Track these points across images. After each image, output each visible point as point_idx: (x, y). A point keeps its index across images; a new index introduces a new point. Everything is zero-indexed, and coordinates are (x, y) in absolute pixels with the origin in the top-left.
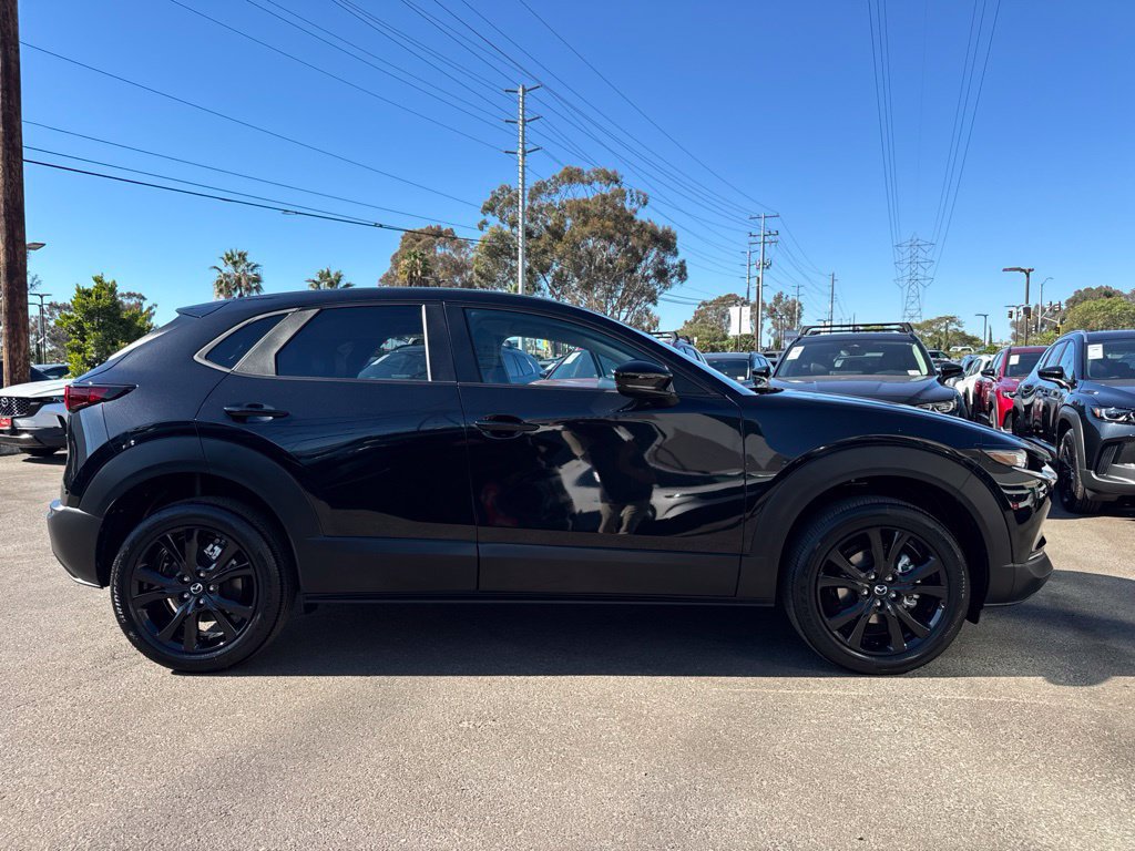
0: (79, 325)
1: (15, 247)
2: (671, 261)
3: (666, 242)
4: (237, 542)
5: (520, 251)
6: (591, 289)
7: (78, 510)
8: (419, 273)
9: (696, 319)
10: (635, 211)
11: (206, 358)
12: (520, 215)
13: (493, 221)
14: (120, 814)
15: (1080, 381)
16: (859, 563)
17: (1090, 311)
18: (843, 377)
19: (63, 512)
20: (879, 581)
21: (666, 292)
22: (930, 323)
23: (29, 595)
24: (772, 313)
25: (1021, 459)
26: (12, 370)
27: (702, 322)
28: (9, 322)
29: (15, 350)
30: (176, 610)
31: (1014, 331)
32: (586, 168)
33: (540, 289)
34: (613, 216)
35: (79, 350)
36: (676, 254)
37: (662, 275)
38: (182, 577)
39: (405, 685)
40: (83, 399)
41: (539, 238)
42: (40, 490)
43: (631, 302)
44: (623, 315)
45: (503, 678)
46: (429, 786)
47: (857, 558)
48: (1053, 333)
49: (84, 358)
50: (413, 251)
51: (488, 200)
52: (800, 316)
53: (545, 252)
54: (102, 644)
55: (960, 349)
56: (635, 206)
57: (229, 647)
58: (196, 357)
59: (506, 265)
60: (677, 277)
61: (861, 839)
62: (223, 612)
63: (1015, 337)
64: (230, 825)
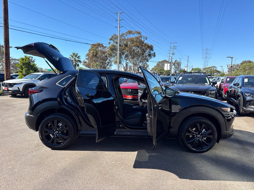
0: (21, 66)
1: (7, 49)
2: (152, 52)
3: (151, 48)
4: (65, 123)
5: (118, 50)
6: (134, 58)
7: (32, 116)
8: (95, 54)
9: (157, 65)
10: (144, 41)
11: (59, 84)
12: (118, 42)
13: (112, 42)
14: (46, 181)
15: (242, 87)
16: (194, 130)
17: (245, 66)
18: (191, 85)
19: (29, 116)
20: (199, 134)
21: (151, 59)
22: (210, 68)
23: (18, 130)
24: (174, 64)
25: (229, 110)
26: (7, 76)
27: (159, 66)
28: (6, 66)
29: (7, 72)
30: (52, 137)
31: (228, 70)
32: (133, 31)
33: (122, 58)
34: (139, 42)
35: (21, 72)
36: (153, 51)
37: (150, 55)
38: (53, 130)
39: (100, 153)
40: (33, 92)
41: (122, 46)
42: (15, 104)
43: (142, 61)
44: (141, 64)
45: (120, 152)
46: (107, 176)
47: (194, 129)
48: (237, 70)
49: (22, 74)
50: (94, 49)
51: (111, 37)
52: (180, 65)
53: (123, 50)
54: (35, 142)
55: (216, 74)
56: (144, 39)
57: (63, 144)
58: (56, 84)
59: (115, 52)
60: (153, 56)
61: (194, 189)
62: (62, 137)
63: (229, 71)
64: (69, 183)
